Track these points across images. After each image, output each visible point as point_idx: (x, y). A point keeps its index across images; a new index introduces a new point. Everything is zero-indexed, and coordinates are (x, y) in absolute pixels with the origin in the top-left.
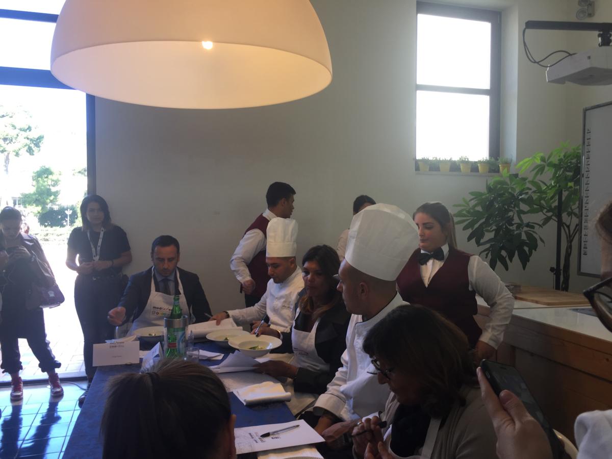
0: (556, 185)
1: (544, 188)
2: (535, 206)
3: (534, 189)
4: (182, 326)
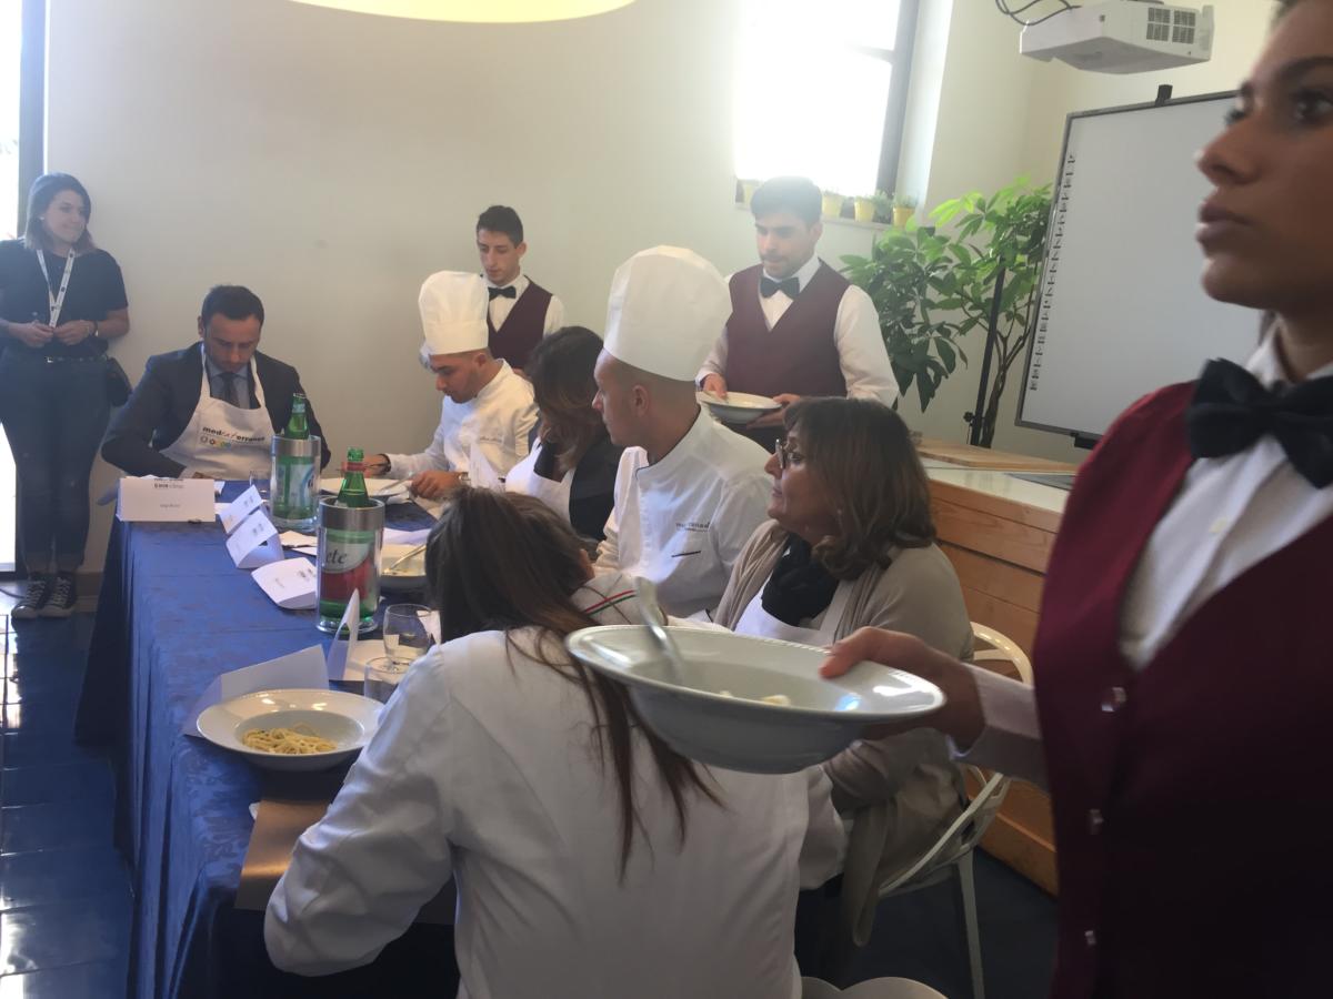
0: (995, 259)
1: (975, 259)
2: (955, 296)
3: (957, 261)
4: (309, 454)
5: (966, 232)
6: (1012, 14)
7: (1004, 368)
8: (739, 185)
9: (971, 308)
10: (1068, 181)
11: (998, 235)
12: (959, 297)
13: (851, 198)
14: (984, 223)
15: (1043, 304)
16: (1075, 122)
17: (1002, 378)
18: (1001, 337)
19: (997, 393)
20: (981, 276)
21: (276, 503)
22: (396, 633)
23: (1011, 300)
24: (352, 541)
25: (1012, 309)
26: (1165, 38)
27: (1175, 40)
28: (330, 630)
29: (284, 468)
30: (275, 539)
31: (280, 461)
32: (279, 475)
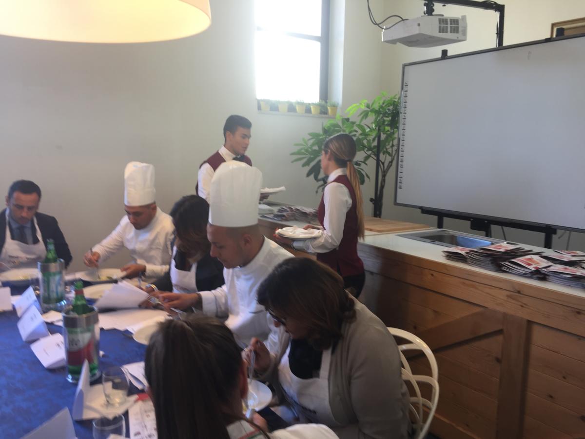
0: (376, 129)
3: (360, 132)
4: (59, 270)
5: (362, 118)
6: (378, 25)
7: (384, 176)
8: (259, 102)
10: (406, 94)
11: (376, 118)
13: (309, 104)
14: (370, 113)
15: (400, 150)
16: (406, 67)
17: (384, 180)
18: (381, 162)
20: (371, 138)
23: (385, 146)
25: (385, 150)
26: (447, 32)
27: (451, 32)
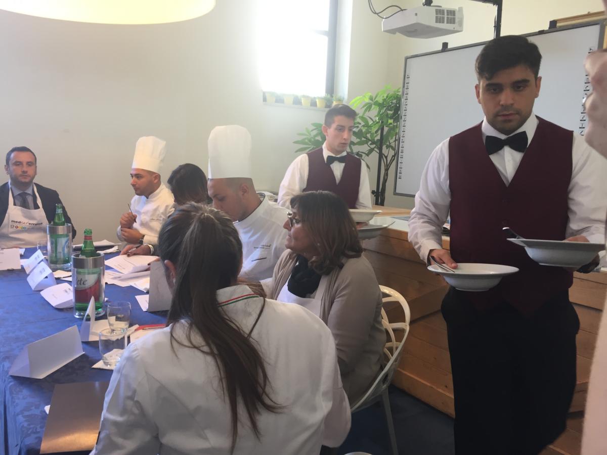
1: (370, 123)
2: (363, 139)
3: (363, 124)
4: (66, 233)
5: (366, 110)
6: (377, 14)
7: (387, 170)
8: (264, 93)
9: (370, 144)
10: (408, 86)
11: (380, 111)
12: (365, 139)
13: (315, 98)
14: (373, 106)
15: (401, 141)
16: (408, 59)
17: (386, 174)
18: (385, 156)
19: (385, 181)
20: (374, 130)
21: (51, 257)
22: (114, 316)
23: (387, 139)
24: (89, 274)
25: (388, 143)
26: (443, 22)
27: (447, 23)
28: (81, 317)
29: (54, 240)
30: (51, 275)
31: (51, 237)
32: (52, 244)
